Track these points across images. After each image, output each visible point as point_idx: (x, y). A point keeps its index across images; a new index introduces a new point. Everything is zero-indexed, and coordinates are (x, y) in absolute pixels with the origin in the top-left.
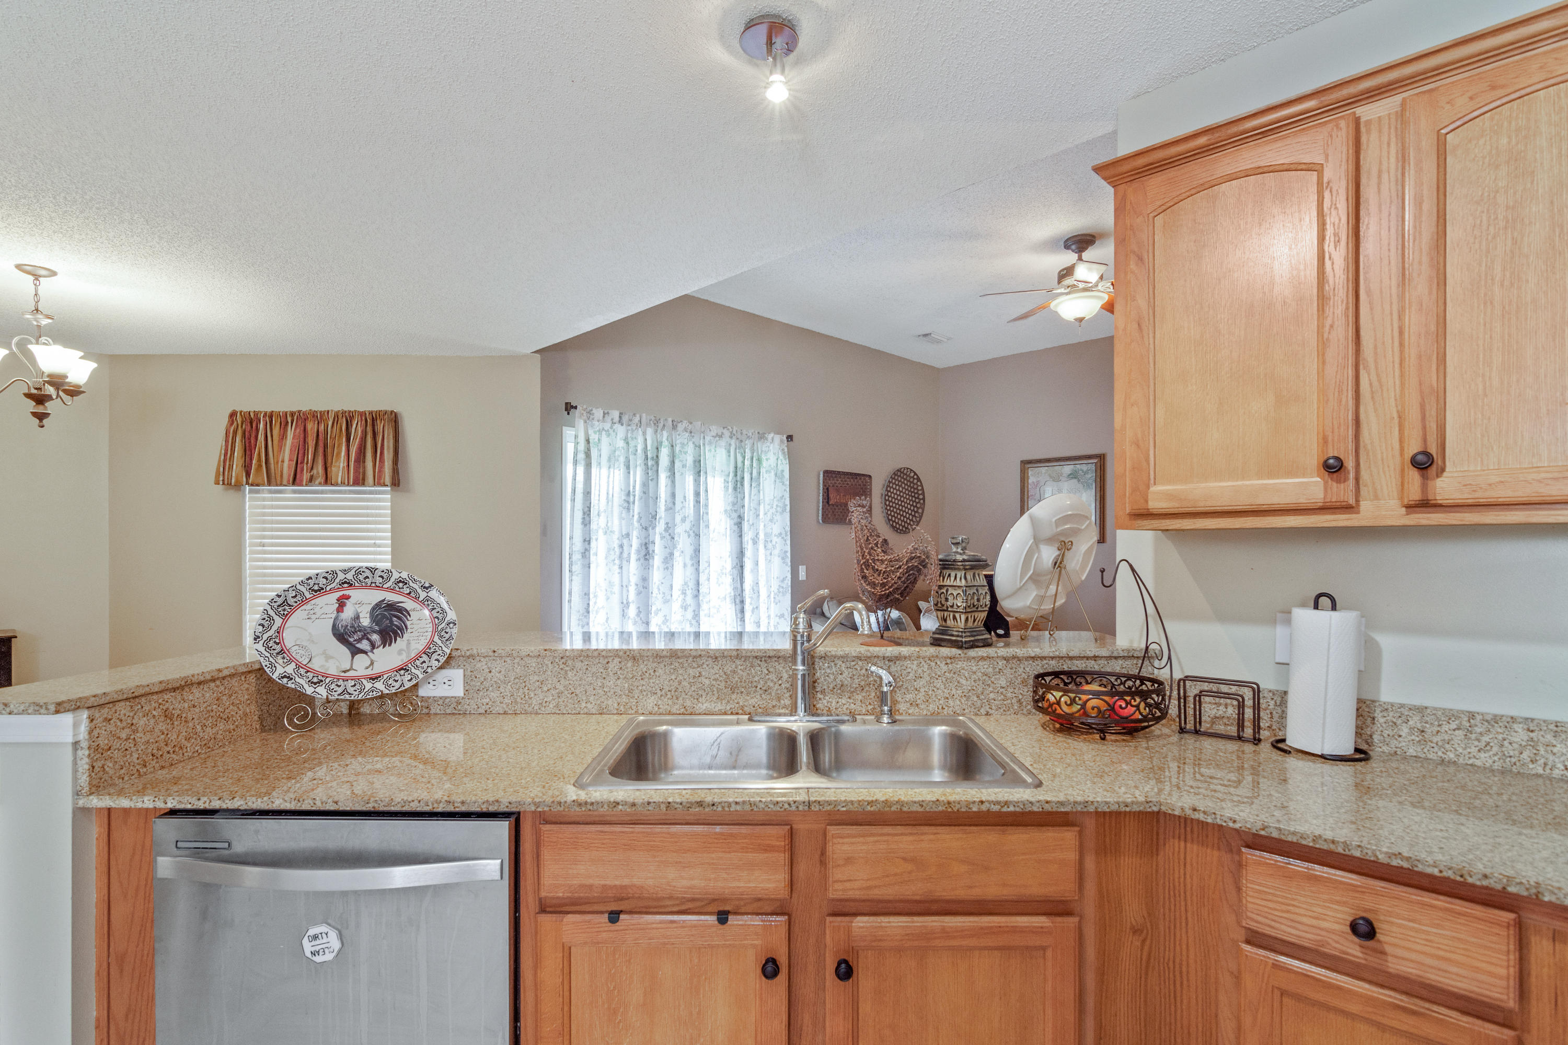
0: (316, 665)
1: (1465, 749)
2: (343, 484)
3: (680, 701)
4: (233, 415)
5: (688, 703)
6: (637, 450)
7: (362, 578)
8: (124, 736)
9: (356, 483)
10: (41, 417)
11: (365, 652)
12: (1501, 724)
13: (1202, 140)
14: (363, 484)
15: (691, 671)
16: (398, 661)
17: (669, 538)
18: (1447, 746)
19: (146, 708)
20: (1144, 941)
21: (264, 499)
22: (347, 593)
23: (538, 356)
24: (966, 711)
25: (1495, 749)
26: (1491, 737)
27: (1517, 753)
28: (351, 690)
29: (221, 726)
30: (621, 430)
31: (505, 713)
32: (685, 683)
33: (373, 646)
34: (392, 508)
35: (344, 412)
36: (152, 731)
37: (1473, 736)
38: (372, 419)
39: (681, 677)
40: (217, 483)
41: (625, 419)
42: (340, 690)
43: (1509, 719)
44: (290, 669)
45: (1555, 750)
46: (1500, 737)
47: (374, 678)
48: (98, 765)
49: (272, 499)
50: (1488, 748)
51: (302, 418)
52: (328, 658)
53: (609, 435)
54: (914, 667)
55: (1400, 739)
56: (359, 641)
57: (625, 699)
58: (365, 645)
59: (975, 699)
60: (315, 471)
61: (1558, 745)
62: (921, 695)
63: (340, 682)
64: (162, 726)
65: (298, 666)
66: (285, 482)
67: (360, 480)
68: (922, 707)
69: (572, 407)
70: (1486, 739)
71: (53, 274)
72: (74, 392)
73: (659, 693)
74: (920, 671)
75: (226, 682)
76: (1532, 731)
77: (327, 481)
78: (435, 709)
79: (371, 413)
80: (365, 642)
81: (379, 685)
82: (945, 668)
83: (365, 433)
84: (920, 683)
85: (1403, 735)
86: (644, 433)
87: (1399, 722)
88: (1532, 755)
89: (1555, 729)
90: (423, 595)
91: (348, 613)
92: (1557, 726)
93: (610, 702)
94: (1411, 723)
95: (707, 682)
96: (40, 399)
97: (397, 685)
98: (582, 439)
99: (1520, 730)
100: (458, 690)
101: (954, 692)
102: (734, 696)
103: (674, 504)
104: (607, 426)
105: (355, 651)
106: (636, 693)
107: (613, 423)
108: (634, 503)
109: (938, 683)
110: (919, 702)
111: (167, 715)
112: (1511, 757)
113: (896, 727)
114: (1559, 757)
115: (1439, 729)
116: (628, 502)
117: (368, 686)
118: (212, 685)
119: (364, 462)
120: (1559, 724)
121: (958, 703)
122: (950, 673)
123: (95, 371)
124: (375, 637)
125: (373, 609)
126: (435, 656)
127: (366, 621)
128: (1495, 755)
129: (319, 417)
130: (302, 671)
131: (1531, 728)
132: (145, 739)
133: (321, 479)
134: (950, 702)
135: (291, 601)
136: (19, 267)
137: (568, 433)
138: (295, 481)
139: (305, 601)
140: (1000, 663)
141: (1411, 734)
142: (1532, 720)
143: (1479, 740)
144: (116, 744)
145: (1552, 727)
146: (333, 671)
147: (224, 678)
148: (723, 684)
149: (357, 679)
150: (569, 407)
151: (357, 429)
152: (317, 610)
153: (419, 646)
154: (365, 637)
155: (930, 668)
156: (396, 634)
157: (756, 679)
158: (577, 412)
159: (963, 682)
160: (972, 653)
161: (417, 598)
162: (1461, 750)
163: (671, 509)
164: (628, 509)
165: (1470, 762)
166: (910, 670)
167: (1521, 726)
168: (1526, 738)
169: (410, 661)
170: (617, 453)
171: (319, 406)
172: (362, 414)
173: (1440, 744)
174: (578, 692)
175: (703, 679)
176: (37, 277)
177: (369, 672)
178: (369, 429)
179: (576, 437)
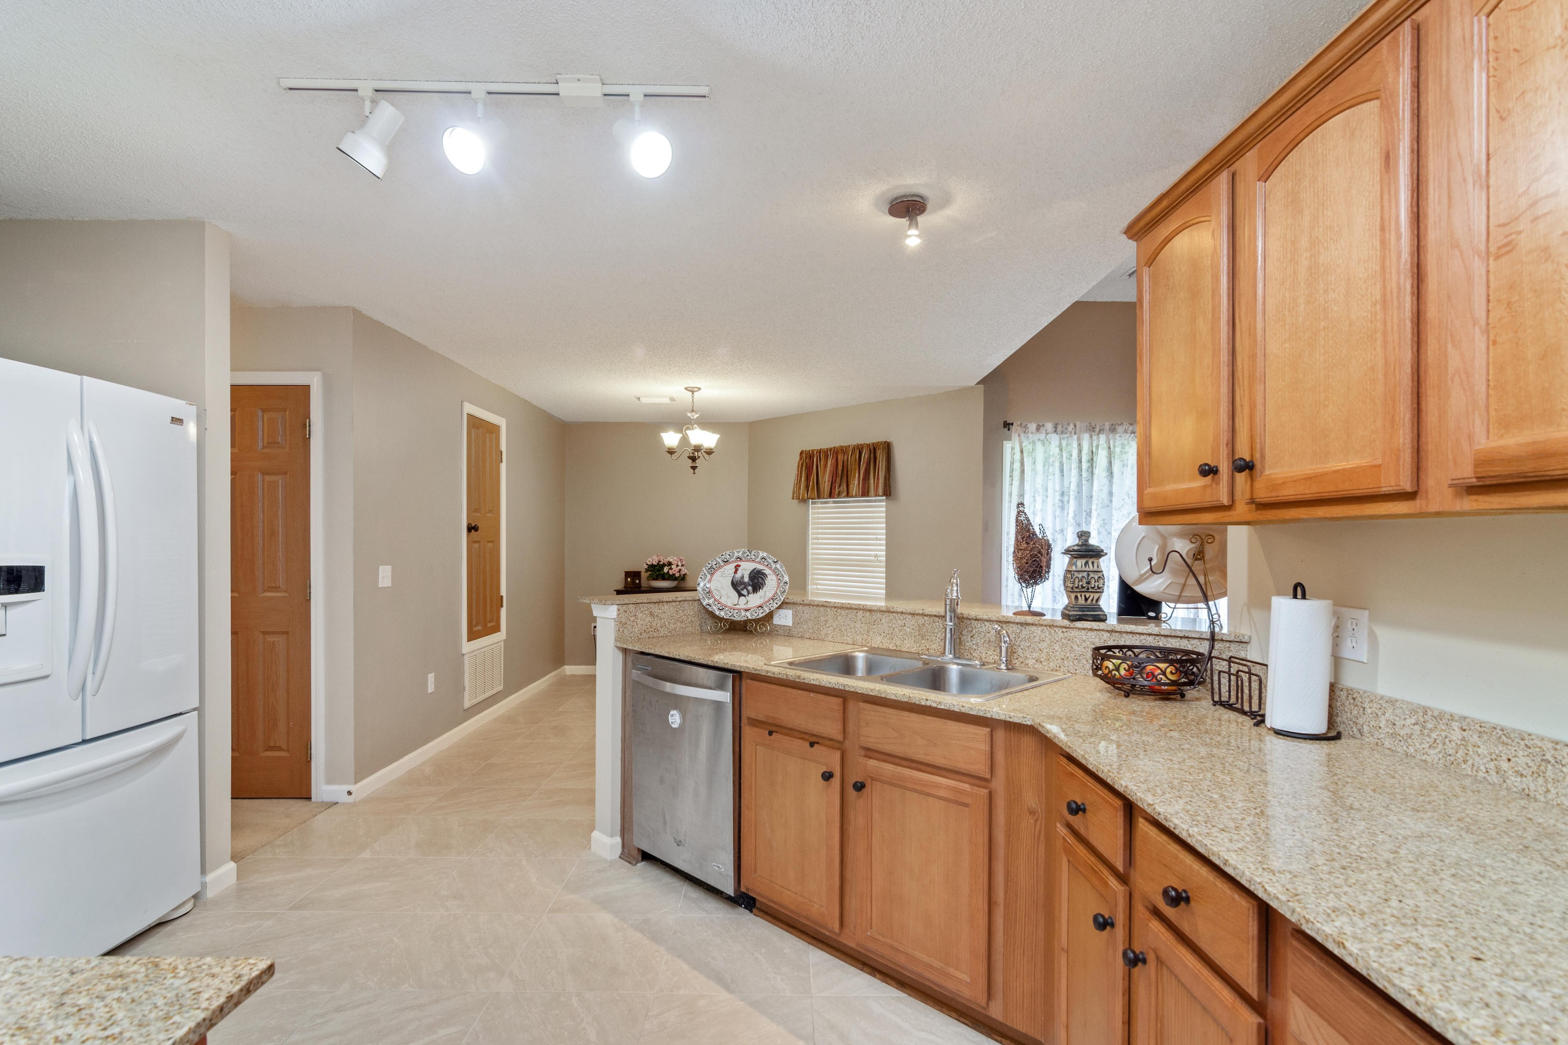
0: (723, 601)
1: (1420, 744)
2: (856, 496)
3: (894, 641)
4: (801, 453)
5: (898, 643)
6: (1071, 455)
7: (745, 555)
8: (632, 620)
9: (863, 495)
10: (694, 468)
11: (744, 596)
12: (1444, 721)
13: (1165, 203)
14: (868, 496)
15: (899, 622)
16: (758, 603)
17: (1105, 533)
18: (1409, 740)
19: (642, 609)
20: (1036, 821)
21: (819, 508)
22: (739, 563)
23: (982, 386)
24: (1078, 671)
25: (1440, 746)
26: (1437, 733)
27: (1454, 751)
28: (735, 615)
29: (679, 624)
30: (1054, 439)
31: (810, 638)
32: (896, 630)
33: (749, 593)
34: (887, 512)
35: (858, 445)
36: (644, 620)
37: (1426, 732)
38: (873, 449)
39: (894, 626)
40: (793, 498)
41: (1059, 427)
42: (730, 614)
43: (1449, 717)
44: (711, 601)
45: (1480, 751)
46: (1443, 734)
47: (746, 610)
48: (621, 629)
49: (823, 508)
50: (1435, 745)
51: (836, 452)
52: (728, 597)
53: (1044, 445)
54: (1039, 632)
55: (1380, 731)
56: (742, 590)
57: (865, 637)
58: (745, 592)
59: (1085, 662)
60: (841, 488)
61: (1482, 747)
62: (1044, 655)
63: (732, 611)
64: (649, 619)
65: (715, 600)
66: (825, 496)
67: (865, 493)
68: (1045, 664)
69: (1009, 424)
70: (1434, 735)
71: (700, 389)
72: (709, 452)
73: (883, 635)
74: (1043, 636)
75: (681, 603)
76: (1464, 730)
77: (848, 495)
78: (781, 632)
79: (873, 444)
80: (745, 590)
81: (748, 614)
82: (1061, 635)
83: (869, 458)
84: (1043, 645)
85: (1382, 726)
86: (1079, 439)
87: (1380, 713)
88: (1464, 755)
89: (1479, 729)
90: (774, 566)
91: (739, 575)
92: (1481, 727)
93: (858, 638)
94: (1387, 715)
95: (908, 630)
96: (693, 459)
97: (756, 615)
98: (1017, 450)
99: (1456, 729)
100: (789, 623)
101: (1068, 655)
102: (923, 642)
103: (1111, 501)
104: (1042, 436)
105: (740, 595)
106: (871, 633)
107: (1047, 434)
108: (1068, 502)
109: (1057, 647)
110: (1042, 660)
111: (651, 614)
112: (1450, 755)
113: (1011, 673)
114: (1482, 759)
115: (1404, 723)
116: (1062, 502)
117: (743, 613)
118: (674, 604)
119: (869, 480)
120: (1482, 725)
121: (1072, 664)
122: (1065, 639)
123: (719, 439)
124: (750, 588)
125: (750, 573)
126: (776, 601)
127: (746, 579)
128: (1440, 752)
129: (843, 450)
130: (716, 603)
131: (1464, 728)
132: (641, 623)
133: (845, 494)
134: (1066, 662)
135: (714, 567)
136: (686, 389)
137: (1007, 446)
138: (831, 495)
139: (720, 567)
140: (1105, 636)
141: (1387, 727)
142: (1465, 718)
143: (1429, 736)
144: (629, 622)
145: (1477, 727)
146: (730, 604)
147: (680, 601)
148: (917, 632)
149: (739, 610)
150: (1007, 425)
151: (865, 455)
152: (726, 572)
153: (770, 595)
154: (745, 588)
155: (1050, 634)
156: (760, 588)
157: (936, 631)
158: (1013, 428)
159: (1075, 647)
160: (1079, 624)
161: (771, 568)
162: (1418, 746)
163: (1108, 506)
164: (1062, 508)
165: (1424, 758)
166: (1035, 634)
167: (1457, 724)
168: (1460, 737)
169: (764, 603)
170: (1051, 460)
171: (844, 443)
172: (868, 445)
173: (1405, 738)
174: (843, 629)
175: (906, 628)
176: (693, 392)
177: (745, 607)
178: (872, 455)
179: (1013, 449)
